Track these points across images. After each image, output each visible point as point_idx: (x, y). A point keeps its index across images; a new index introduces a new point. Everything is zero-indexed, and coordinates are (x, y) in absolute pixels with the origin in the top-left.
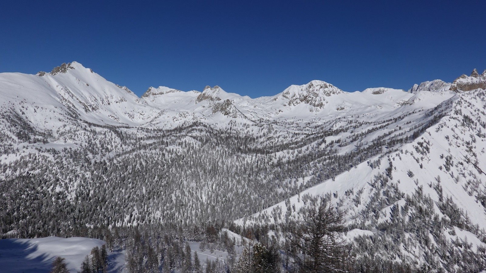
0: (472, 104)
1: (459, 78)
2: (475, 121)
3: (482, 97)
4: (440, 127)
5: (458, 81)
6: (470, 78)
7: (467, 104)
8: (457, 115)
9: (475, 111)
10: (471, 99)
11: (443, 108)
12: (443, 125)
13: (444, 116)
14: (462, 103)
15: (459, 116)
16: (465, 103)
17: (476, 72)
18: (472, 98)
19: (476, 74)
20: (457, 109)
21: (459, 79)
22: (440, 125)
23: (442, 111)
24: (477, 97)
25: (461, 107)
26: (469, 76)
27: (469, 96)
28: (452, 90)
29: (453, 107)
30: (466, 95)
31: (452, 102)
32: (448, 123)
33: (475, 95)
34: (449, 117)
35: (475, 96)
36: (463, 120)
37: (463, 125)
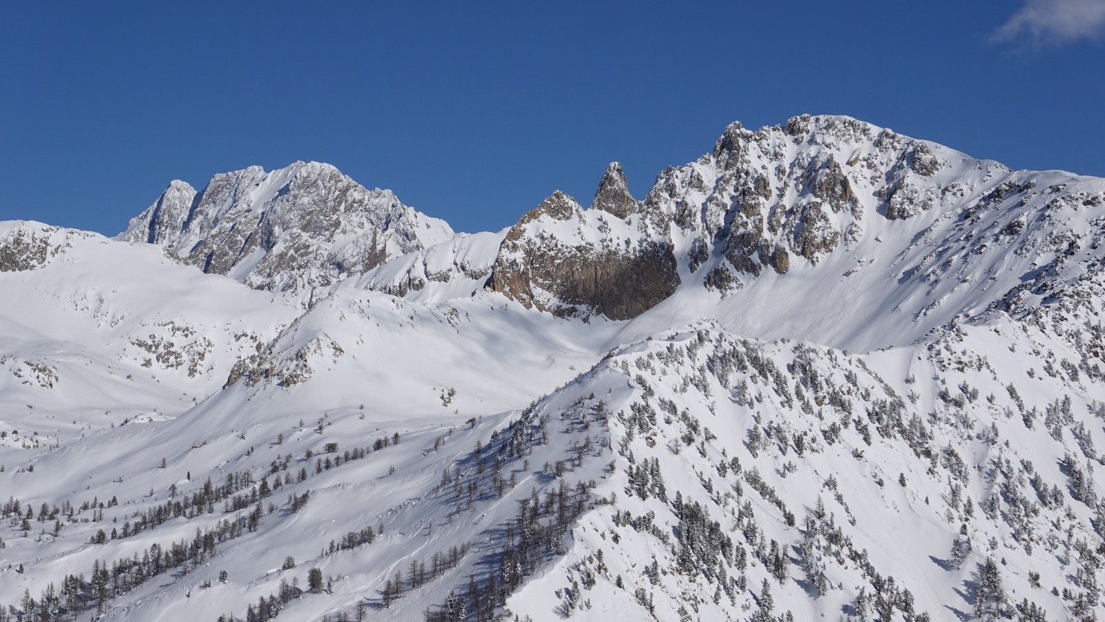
0: (701, 428)
1: (534, 216)
2: (737, 537)
3: (734, 377)
4: (581, 586)
5: (530, 229)
6: (591, 215)
7: (677, 430)
8: (644, 497)
9: (722, 470)
10: (684, 390)
12: (592, 567)
13: (579, 509)
14: (652, 417)
15: (653, 503)
16: (668, 422)
17: (622, 185)
18: (685, 384)
19: (619, 196)
20: (639, 460)
21: (534, 222)
22: (577, 567)
23: (560, 469)
24: (712, 380)
25: (653, 444)
26: (585, 209)
27: (671, 369)
28: (501, 290)
29: (616, 448)
30: (657, 364)
31: (600, 408)
32: (615, 560)
33: (698, 364)
34: (608, 511)
35: (701, 370)
36: (677, 532)
37: (684, 564)
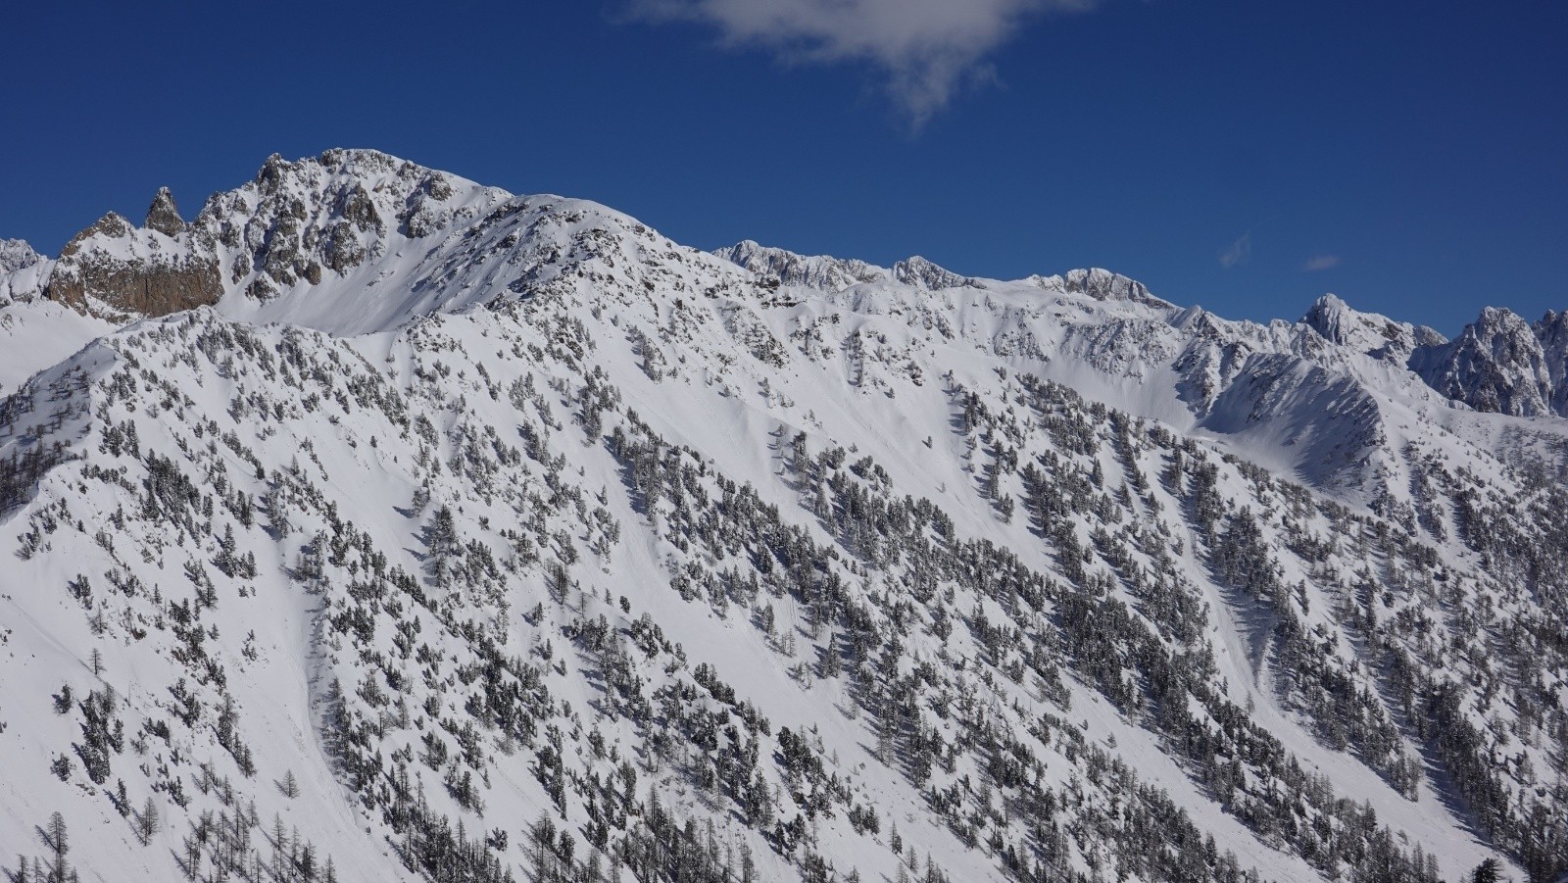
0: (181, 396)
1: (89, 234)
2: (205, 489)
3: (221, 354)
4: (42, 530)
5: (85, 246)
6: (142, 234)
7: (158, 396)
8: (117, 454)
9: (198, 431)
10: (173, 365)
11: (42, 413)
12: (54, 514)
13: (51, 463)
14: (132, 385)
15: (125, 459)
16: (148, 389)
17: (171, 208)
18: (176, 360)
19: (168, 217)
20: (116, 423)
21: (88, 239)
22: (39, 514)
23: (41, 431)
24: (201, 356)
25: (133, 409)
26: (137, 228)
27: (161, 347)
28: (57, 298)
29: (94, 410)
30: (148, 342)
31: (84, 377)
32: (78, 506)
33: (188, 343)
34: (77, 465)
35: (191, 348)
36: (147, 484)
37: (150, 512)
